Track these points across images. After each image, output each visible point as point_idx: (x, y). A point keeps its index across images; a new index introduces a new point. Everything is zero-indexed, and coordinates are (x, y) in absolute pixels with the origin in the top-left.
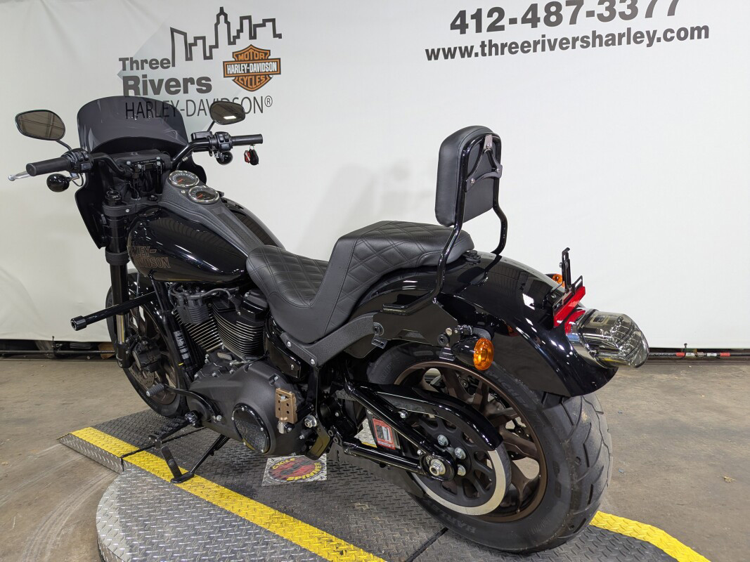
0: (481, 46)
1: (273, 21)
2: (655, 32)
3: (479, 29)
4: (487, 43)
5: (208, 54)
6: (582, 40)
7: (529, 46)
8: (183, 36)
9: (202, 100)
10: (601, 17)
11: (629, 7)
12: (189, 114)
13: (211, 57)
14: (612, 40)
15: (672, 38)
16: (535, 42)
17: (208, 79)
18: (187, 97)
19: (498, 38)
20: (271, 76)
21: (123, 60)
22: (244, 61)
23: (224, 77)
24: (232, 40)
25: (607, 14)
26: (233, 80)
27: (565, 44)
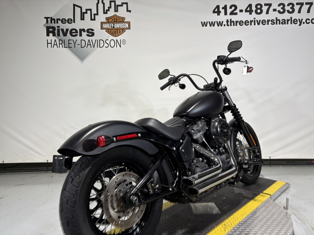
0: (226, 22)
1: (127, 4)
2: (302, 20)
3: (226, 14)
4: (229, 20)
5: (93, 18)
6: (272, 21)
7: (248, 22)
8: (80, 9)
9: (89, 40)
10: (279, 12)
11: (291, 8)
12: (82, 47)
13: (94, 19)
14: (284, 22)
15: (309, 23)
16: (251, 21)
17: (92, 30)
18: (81, 38)
19: (234, 18)
20: (125, 30)
21: (47, 18)
22: (112, 22)
23: (101, 29)
24: (105, 12)
25: (282, 10)
26: (106, 31)
27: (264, 22)
